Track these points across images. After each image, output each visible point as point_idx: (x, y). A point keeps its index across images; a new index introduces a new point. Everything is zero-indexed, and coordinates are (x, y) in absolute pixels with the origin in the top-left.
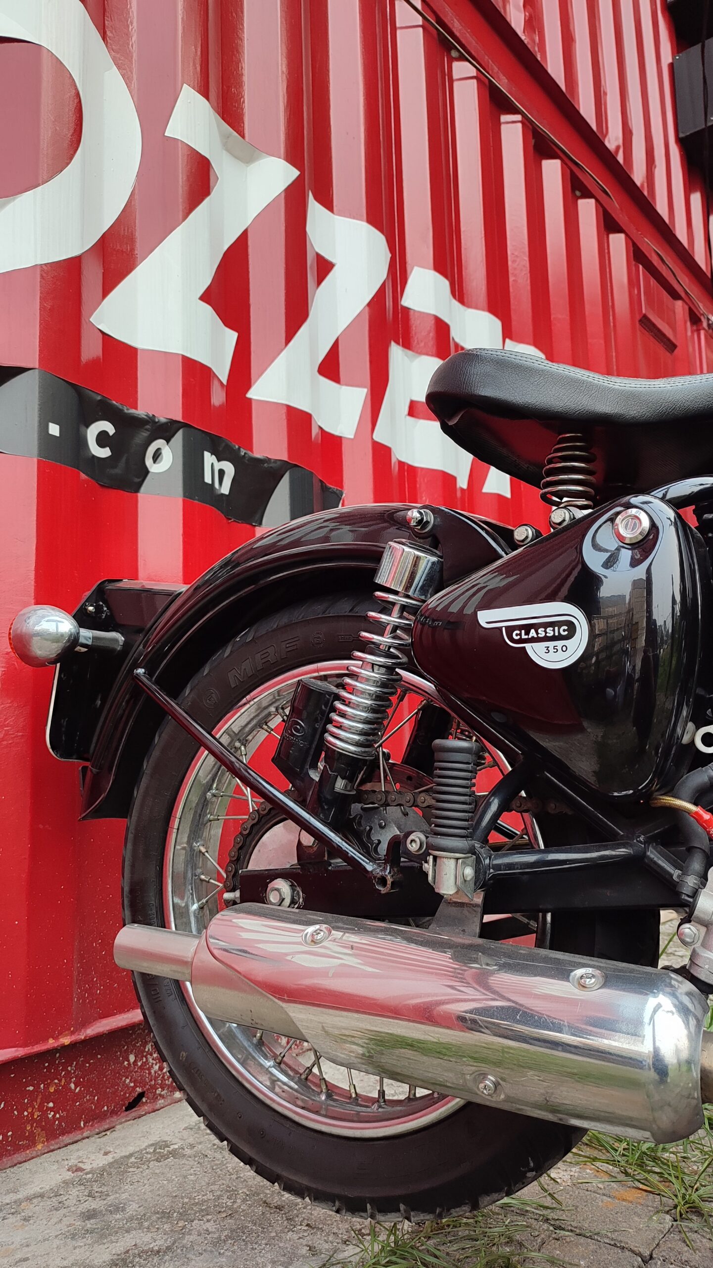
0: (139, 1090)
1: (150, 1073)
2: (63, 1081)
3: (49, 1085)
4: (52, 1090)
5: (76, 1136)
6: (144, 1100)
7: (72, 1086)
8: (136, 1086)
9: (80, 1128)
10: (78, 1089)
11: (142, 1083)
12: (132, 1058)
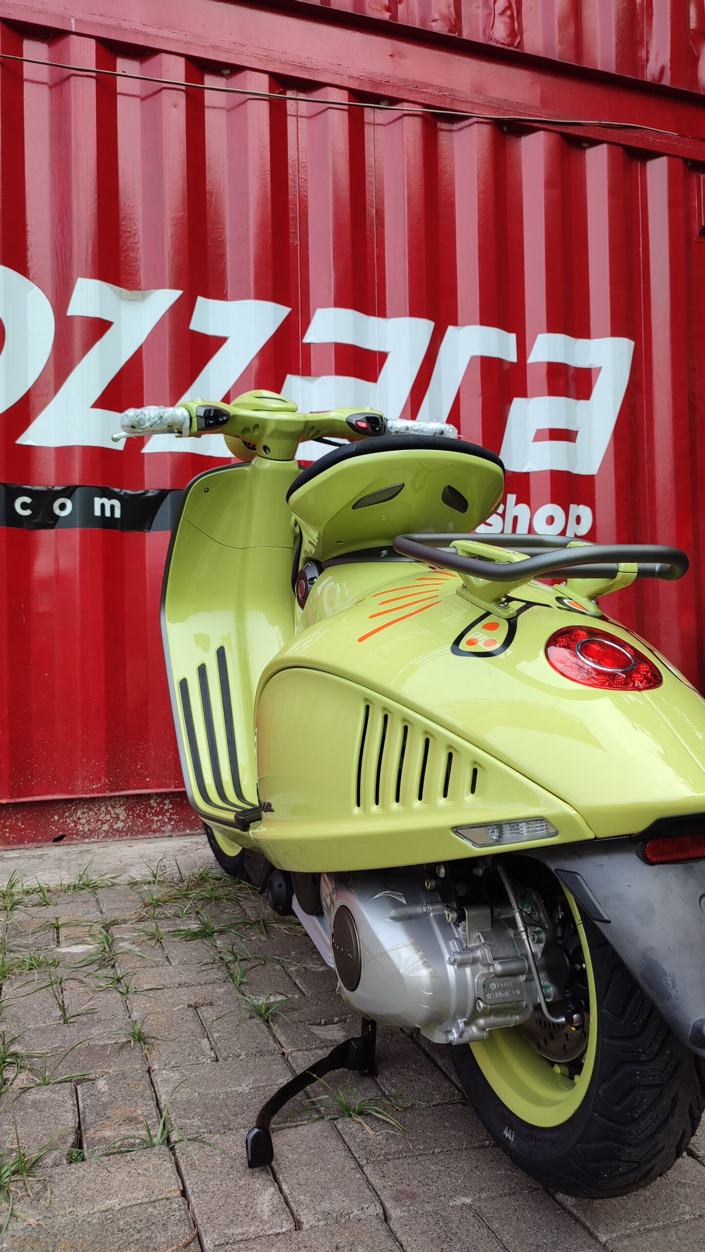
0: (61, 833)
1: (68, 827)
2: (14, 821)
3: (6, 821)
4: (8, 824)
5: (22, 846)
6: (65, 839)
7: (20, 824)
8: (59, 831)
9: (24, 843)
10: (23, 826)
11: (63, 830)
12: (56, 818)
